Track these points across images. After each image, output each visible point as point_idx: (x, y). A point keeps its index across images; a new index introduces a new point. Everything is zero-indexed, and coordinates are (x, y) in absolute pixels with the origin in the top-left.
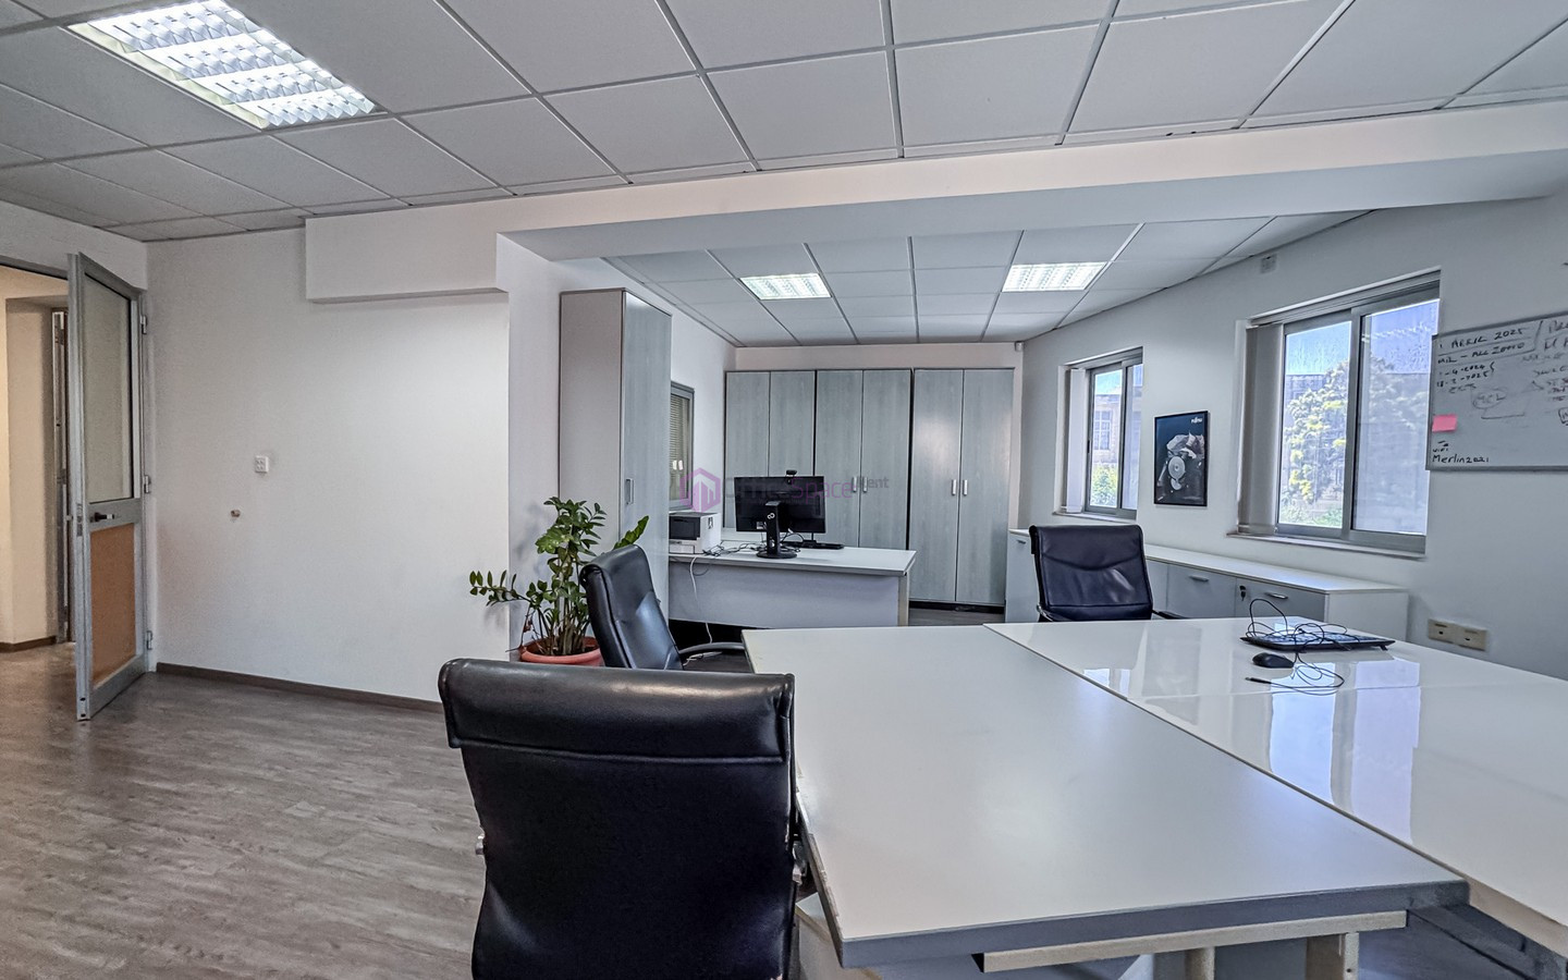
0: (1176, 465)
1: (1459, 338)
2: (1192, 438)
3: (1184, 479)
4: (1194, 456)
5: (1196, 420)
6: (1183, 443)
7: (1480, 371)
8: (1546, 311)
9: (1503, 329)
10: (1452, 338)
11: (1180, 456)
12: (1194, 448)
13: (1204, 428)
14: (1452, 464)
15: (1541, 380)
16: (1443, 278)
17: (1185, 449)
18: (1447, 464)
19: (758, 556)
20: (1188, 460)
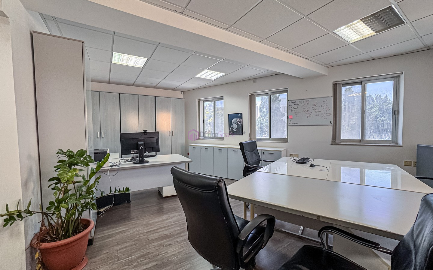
0: (235, 126)
1: (292, 101)
2: (238, 119)
3: (237, 129)
4: (239, 123)
5: (239, 115)
6: (236, 120)
7: (295, 108)
8: (305, 98)
9: (299, 101)
10: (291, 101)
11: (236, 123)
12: (240, 122)
13: (241, 117)
14: (292, 125)
15: (304, 110)
16: (289, 89)
17: (237, 122)
18: (291, 125)
19: (134, 163)
20: (238, 124)
